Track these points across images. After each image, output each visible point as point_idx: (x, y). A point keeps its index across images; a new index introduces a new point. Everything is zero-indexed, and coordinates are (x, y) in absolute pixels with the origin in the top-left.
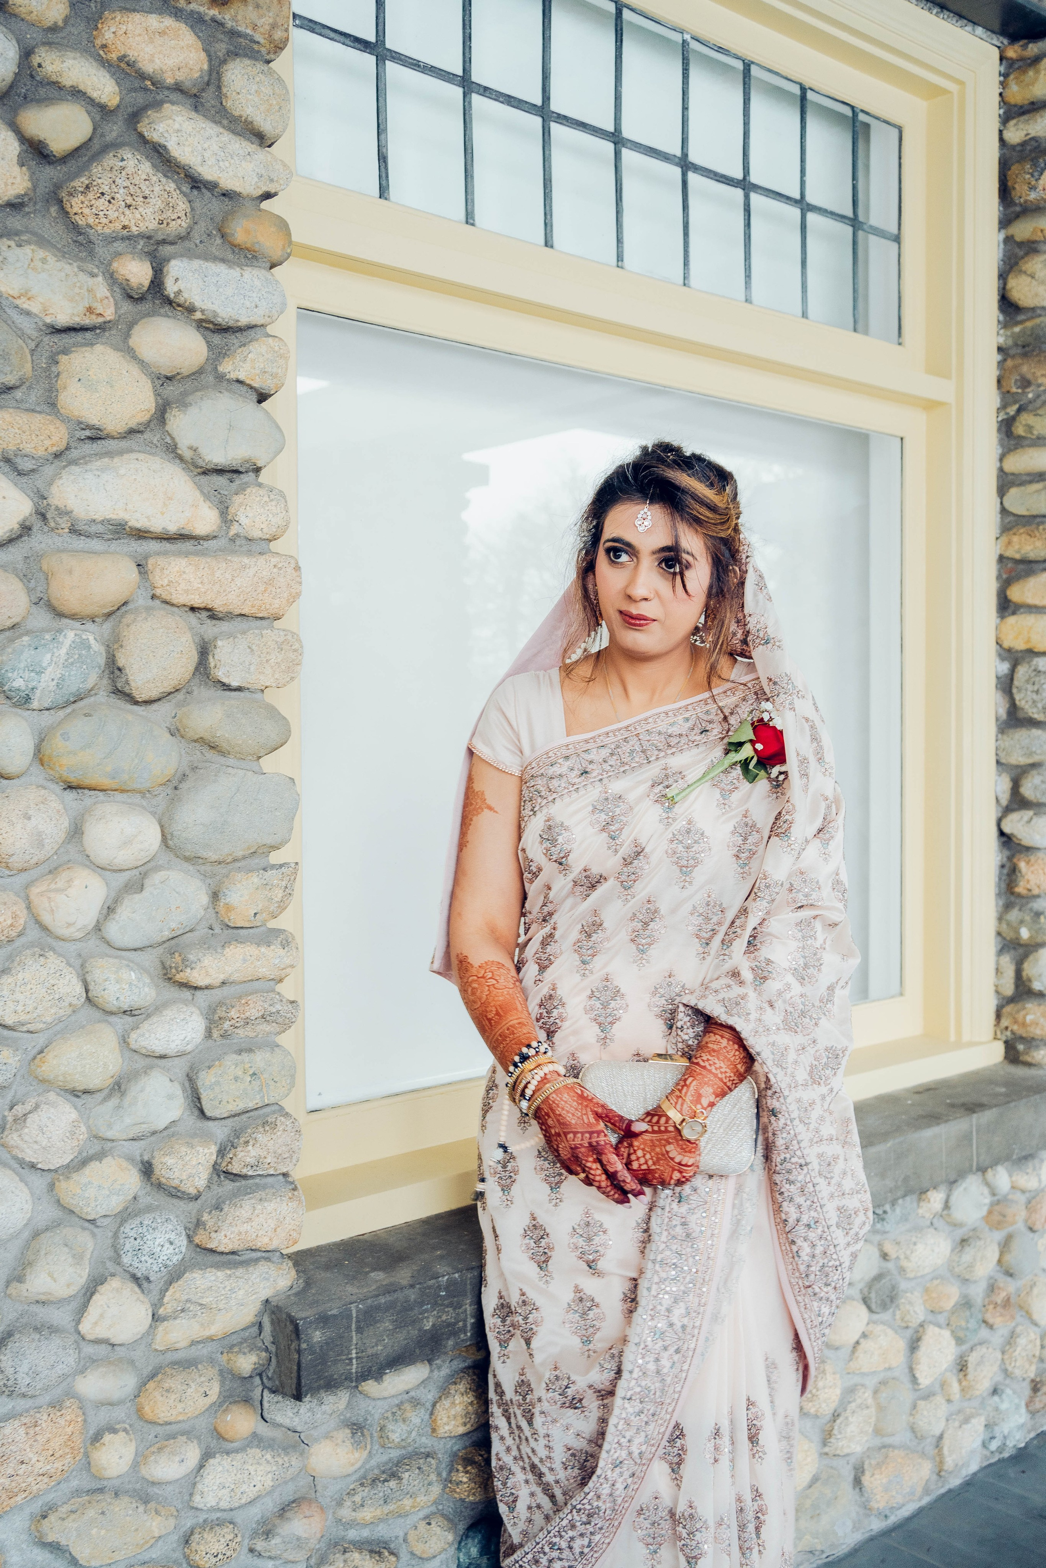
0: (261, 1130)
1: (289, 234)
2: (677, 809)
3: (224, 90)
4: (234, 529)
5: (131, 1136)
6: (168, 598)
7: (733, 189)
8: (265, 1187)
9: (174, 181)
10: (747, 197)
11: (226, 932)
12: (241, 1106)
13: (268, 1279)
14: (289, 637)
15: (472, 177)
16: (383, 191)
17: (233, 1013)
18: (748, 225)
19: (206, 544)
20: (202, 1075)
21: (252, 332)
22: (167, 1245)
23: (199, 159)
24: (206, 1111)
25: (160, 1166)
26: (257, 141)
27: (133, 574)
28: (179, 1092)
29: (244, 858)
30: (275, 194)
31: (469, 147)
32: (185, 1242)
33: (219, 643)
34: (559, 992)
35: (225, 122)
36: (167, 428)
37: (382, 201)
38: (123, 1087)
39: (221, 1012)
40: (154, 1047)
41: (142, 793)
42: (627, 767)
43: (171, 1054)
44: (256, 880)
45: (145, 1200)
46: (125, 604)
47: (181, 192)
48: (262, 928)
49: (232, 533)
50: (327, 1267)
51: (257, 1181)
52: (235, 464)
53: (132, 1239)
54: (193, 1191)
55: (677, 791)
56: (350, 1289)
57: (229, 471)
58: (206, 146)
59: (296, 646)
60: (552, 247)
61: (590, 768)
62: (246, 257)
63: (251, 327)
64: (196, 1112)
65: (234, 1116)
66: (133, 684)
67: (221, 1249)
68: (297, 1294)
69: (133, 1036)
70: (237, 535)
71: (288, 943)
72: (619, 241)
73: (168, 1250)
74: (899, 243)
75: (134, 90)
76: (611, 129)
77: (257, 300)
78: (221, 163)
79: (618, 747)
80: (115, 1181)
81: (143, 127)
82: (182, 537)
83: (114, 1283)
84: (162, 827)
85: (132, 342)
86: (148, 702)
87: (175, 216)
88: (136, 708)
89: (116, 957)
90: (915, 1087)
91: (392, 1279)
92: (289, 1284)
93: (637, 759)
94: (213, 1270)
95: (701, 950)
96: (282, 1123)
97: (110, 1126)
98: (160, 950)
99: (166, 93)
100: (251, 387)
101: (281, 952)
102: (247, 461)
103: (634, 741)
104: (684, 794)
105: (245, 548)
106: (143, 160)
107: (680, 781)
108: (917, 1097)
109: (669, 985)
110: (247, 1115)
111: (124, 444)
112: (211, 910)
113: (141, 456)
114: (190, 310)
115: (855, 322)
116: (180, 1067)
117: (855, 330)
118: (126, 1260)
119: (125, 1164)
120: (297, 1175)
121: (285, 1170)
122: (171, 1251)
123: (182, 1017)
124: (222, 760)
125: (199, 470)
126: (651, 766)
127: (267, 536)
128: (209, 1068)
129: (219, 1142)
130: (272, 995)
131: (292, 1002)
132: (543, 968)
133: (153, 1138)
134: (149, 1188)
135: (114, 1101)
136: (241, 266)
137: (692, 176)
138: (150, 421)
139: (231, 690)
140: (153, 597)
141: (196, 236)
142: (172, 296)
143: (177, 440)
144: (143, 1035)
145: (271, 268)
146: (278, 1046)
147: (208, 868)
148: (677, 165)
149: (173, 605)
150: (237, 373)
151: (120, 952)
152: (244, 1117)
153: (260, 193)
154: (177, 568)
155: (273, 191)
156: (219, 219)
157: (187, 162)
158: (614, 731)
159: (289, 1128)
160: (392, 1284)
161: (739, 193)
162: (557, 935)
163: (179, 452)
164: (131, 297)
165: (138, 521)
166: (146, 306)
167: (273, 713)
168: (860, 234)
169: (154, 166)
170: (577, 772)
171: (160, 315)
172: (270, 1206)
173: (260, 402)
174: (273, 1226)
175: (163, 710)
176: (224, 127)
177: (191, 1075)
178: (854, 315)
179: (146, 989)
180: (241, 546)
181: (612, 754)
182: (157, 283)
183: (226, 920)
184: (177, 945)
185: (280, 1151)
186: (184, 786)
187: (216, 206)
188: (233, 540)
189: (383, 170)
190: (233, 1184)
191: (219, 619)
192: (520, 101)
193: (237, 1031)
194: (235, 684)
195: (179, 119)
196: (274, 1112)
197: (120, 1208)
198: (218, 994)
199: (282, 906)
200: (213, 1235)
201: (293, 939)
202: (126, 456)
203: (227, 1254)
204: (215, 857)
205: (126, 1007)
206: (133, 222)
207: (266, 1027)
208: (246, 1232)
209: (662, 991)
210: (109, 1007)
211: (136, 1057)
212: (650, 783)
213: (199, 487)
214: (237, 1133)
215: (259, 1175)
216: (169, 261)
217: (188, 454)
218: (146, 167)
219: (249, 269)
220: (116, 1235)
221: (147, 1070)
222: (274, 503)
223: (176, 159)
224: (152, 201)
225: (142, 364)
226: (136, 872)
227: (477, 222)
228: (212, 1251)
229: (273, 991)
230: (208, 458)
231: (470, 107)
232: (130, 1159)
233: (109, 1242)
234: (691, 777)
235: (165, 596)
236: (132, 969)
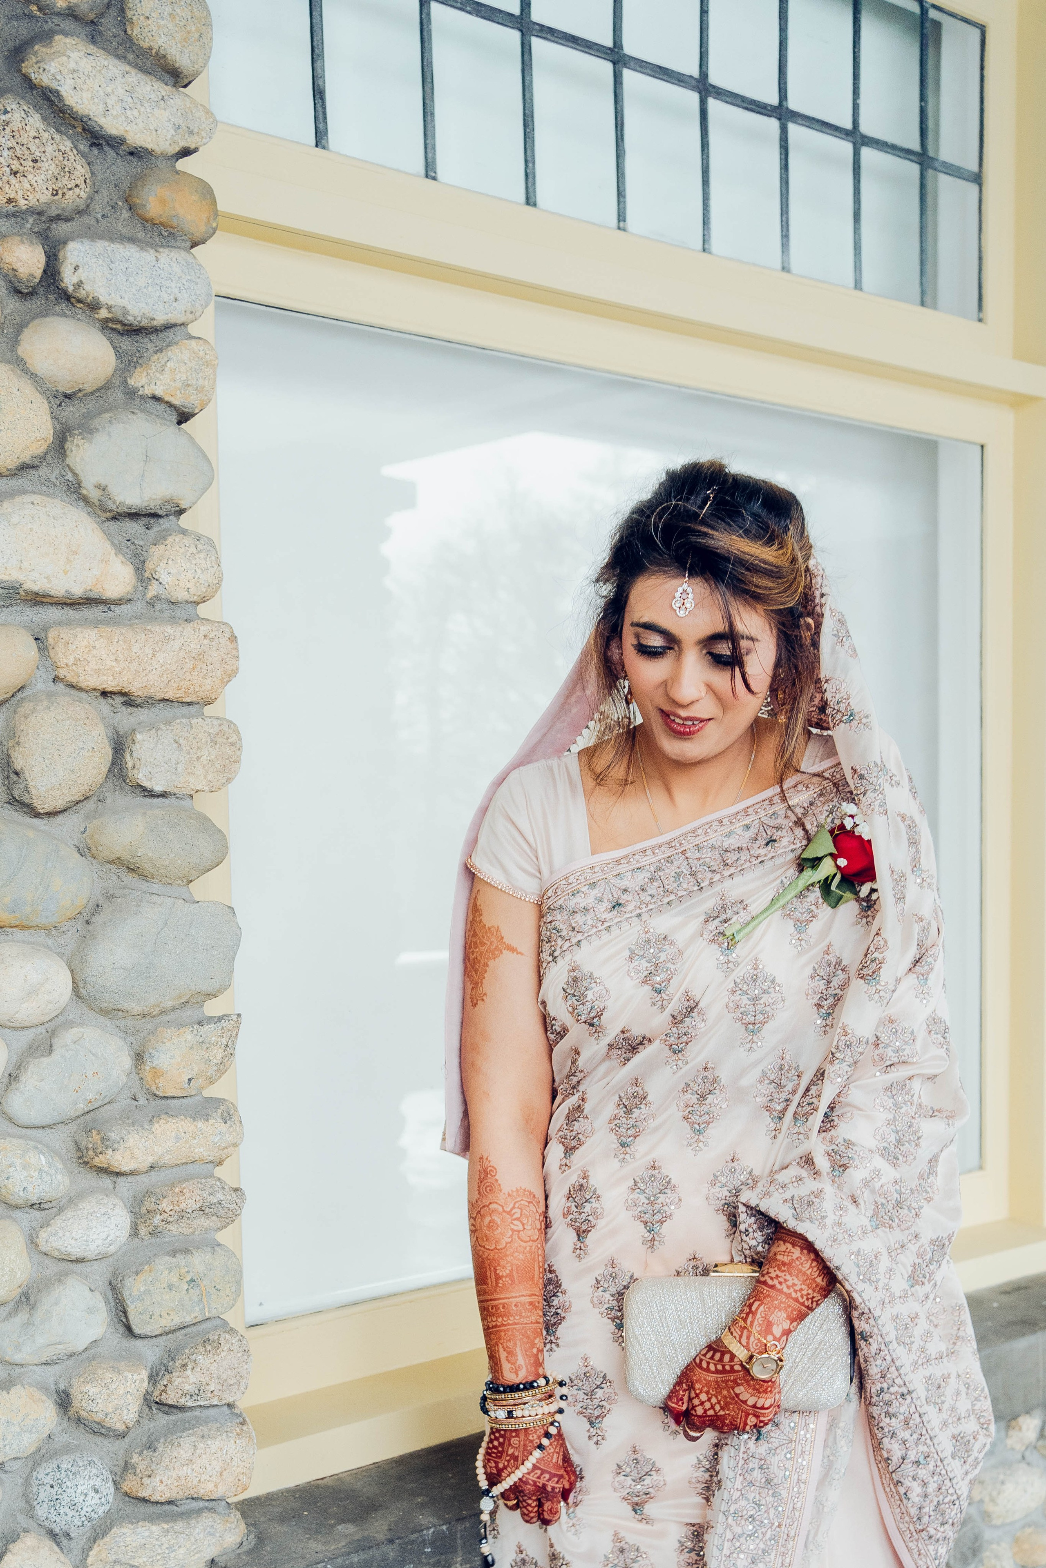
0: (202, 1350)
1: (214, 203)
2: (740, 951)
3: (129, 14)
4: (153, 590)
5: (43, 1360)
6: (74, 681)
7: (766, 118)
8: (206, 1421)
9: (69, 137)
10: (784, 130)
11: (153, 1103)
12: (176, 1320)
13: (213, 1535)
14: (225, 728)
15: (432, 114)
16: (320, 137)
17: (165, 1205)
18: (785, 167)
19: (118, 610)
20: (128, 1282)
21: (170, 334)
22: (92, 1494)
23: (101, 107)
24: (134, 1327)
25: (80, 1397)
26: (171, 81)
27: (31, 651)
28: (101, 1305)
29: (174, 1009)
30: (196, 150)
31: (428, 74)
32: (112, 1490)
33: (139, 737)
34: (592, 1181)
35: (131, 56)
36: (68, 461)
37: (319, 150)
38: (32, 1299)
39: (149, 1204)
40: (69, 1249)
41: (47, 930)
42: (672, 897)
43: (90, 1257)
44: (189, 1037)
45: (62, 1439)
46: (22, 689)
47: (79, 152)
48: (197, 1098)
49: (150, 595)
50: (282, 1519)
51: (197, 1413)
52: (154, 506)
53: (48, 1487)
54: (120, 1427)
55: (738, 927)
56: (314, 1545)
57: (145, 515)
58: (109, 90)
59: (234, 738)
60: (535, 205)
61: (624, 898)
62: (160, 234)
63: (168, 326)
64: (122, 1329)
65: (167, 1334)
66: (34, 792)
67: (156, 1497)
68: (249, 1552)
69: (43, 1235)
70: (157, 598)
71: (230, 1116)
72: (621, 194)
73: (93, 1500)
74: (980, 185)
75: (16, 17)
76: (609, 43)
77: (176, 291)
78: (129, 112)
79: (659, 869)
80: (27, 1415)
81: (29, 67)
82: (90, 601)
83: (29, 1541)
84: (72, 971)
85: (20, 351)
86: (51, 814)
87: (71, 184)
88: (36, 821)
89: (20, 1137)
90: (1000, 1286)
91: (366, 1533)
92: (239, 1540)
93: (685, 886)
94: (147, 1523)
95: (772, 1126)
96: (227, 1341)
97: (18, 1348)
98: (73, 1127)
99: (56, 20)
100: (170, 405)
101: (223, 1127)
102: (168, 502)
103: (679, 861)
104: (747, 930)
105: (166, 614)
106: (32, 111)
107: (742, 913)
108: (1004, 1299)
109: (733, 1171)
110: (183, 1332)
111: (14, 483)
112: (134, 1076)
113: (37, 499)
114: (94, 306)
115: (923, 293)
116: (100, 1273)
117: (923, 304)
118: (41, 1512)
119: (38, 1394)
120: (242, 1405)
121: (231, 1400)
122: (96, 1500)
123: (103, 1210)
124: (144, 885)
125: (109, 515)
126: (706, 894)
127: (195, 598)
128: (137, 1273)
129: (149, 1365)
130: (212, 1181)
131: (236, 1190)
132: (569, 1150)
133: (70, 1363)
134: (65, 1424)
135: (22, 1317)
136: (156, 247)
137: (713, 104)
138: (46, 454)
139: (153, 796)
140: (56, 679)
141: (97, 209)
142: (71, 289)
143: (82, 476)
144: (56, 1234)
145: (192, 247)
146: (219, 1245)
147: (130, 1022)
148: (693, 88)
149: (80, 689)
150: (153, 387)
151: (24, 1131)
152: (180, 1335)
153: (177, 149)
154: (85, 643)
155: (193, 147)
156: (125, 185)
157: (86, 112)
158: (653, 848)
159: (235, 1348)
160: (365, 1539)
161: (773, 124)
162: (587, 1107)
163: (84, 492)
164: (18, 292)
165: (34, 583)
166: (36, 304)
167: (205, 824)
168: (930, 173)
169: (44, 119)
170: (606, 905)
171: (55, 314)
172: (215, 1445)
173: (180, 423)
174: (218, 1469)
175: (70, 823)
176: (129, 63)
177: (114, 1283)
178: (921, 284)
179: (59, 1177)
180: (161, 611)
181: (652, 880)
182: (51, 272)
183: (154, 1088)
184: (94, 1121)
185: (224, 1376)
186: (98, 920)
187: (121, 169)
188: (151, 604)
189: (319, 108)
190: (166, 1417)
191: (137, 706)
192: (493, 9)
193: (169, 1227)
194: (158, 788)
195: (75, 55)
196: (216, 1328)
197: (33, 1449)
198: (144, 1181)
199: (222, 1068)
200: (146, 1481)
201: (236, 1110)
202: (18, 499)
203: (162, 1504)
204: (137, 1009)
205: (35, 1199)
206: (20, 193)
207: (204, 1222)
208: (186, 1477)
209: (723, 1179)
210: (13, 1200)
211: (47, 1261)
212: (703, 918)
213: (109, 536)
214: (172, 1355)
215: (200, 1406)
216: (65, 243)
217: (94, 495)
218: (35, 121)
219: (166, 251)
220: (27, 1483)
221: (61, 1277)
222: (202, 555)
223: (71, 108)
224: (44, 165)
225: (34, 377)
226: (42, 1029)
227: (440, 175)
228: (144, 1500)
229: (212, 1176)
230: (119, 499)
231: (429, 20)
232: (44, 1388)
233: (19, 1490)
234: (755, 907)
235: (71, 678)
236: (44, 1154)
